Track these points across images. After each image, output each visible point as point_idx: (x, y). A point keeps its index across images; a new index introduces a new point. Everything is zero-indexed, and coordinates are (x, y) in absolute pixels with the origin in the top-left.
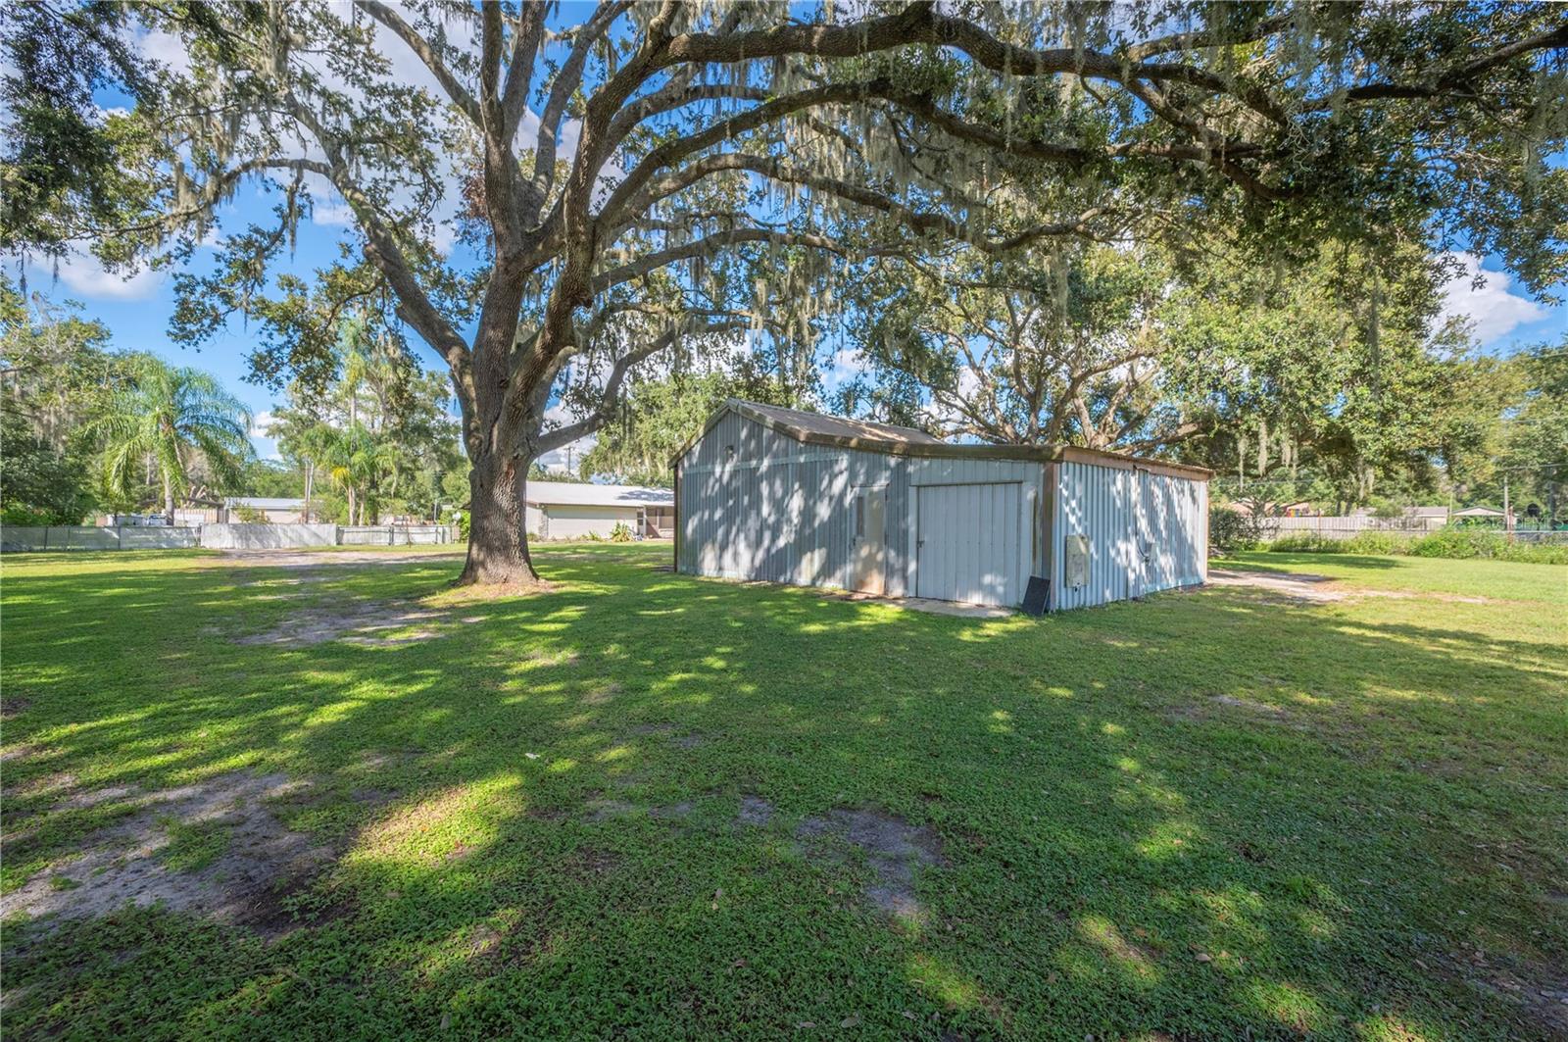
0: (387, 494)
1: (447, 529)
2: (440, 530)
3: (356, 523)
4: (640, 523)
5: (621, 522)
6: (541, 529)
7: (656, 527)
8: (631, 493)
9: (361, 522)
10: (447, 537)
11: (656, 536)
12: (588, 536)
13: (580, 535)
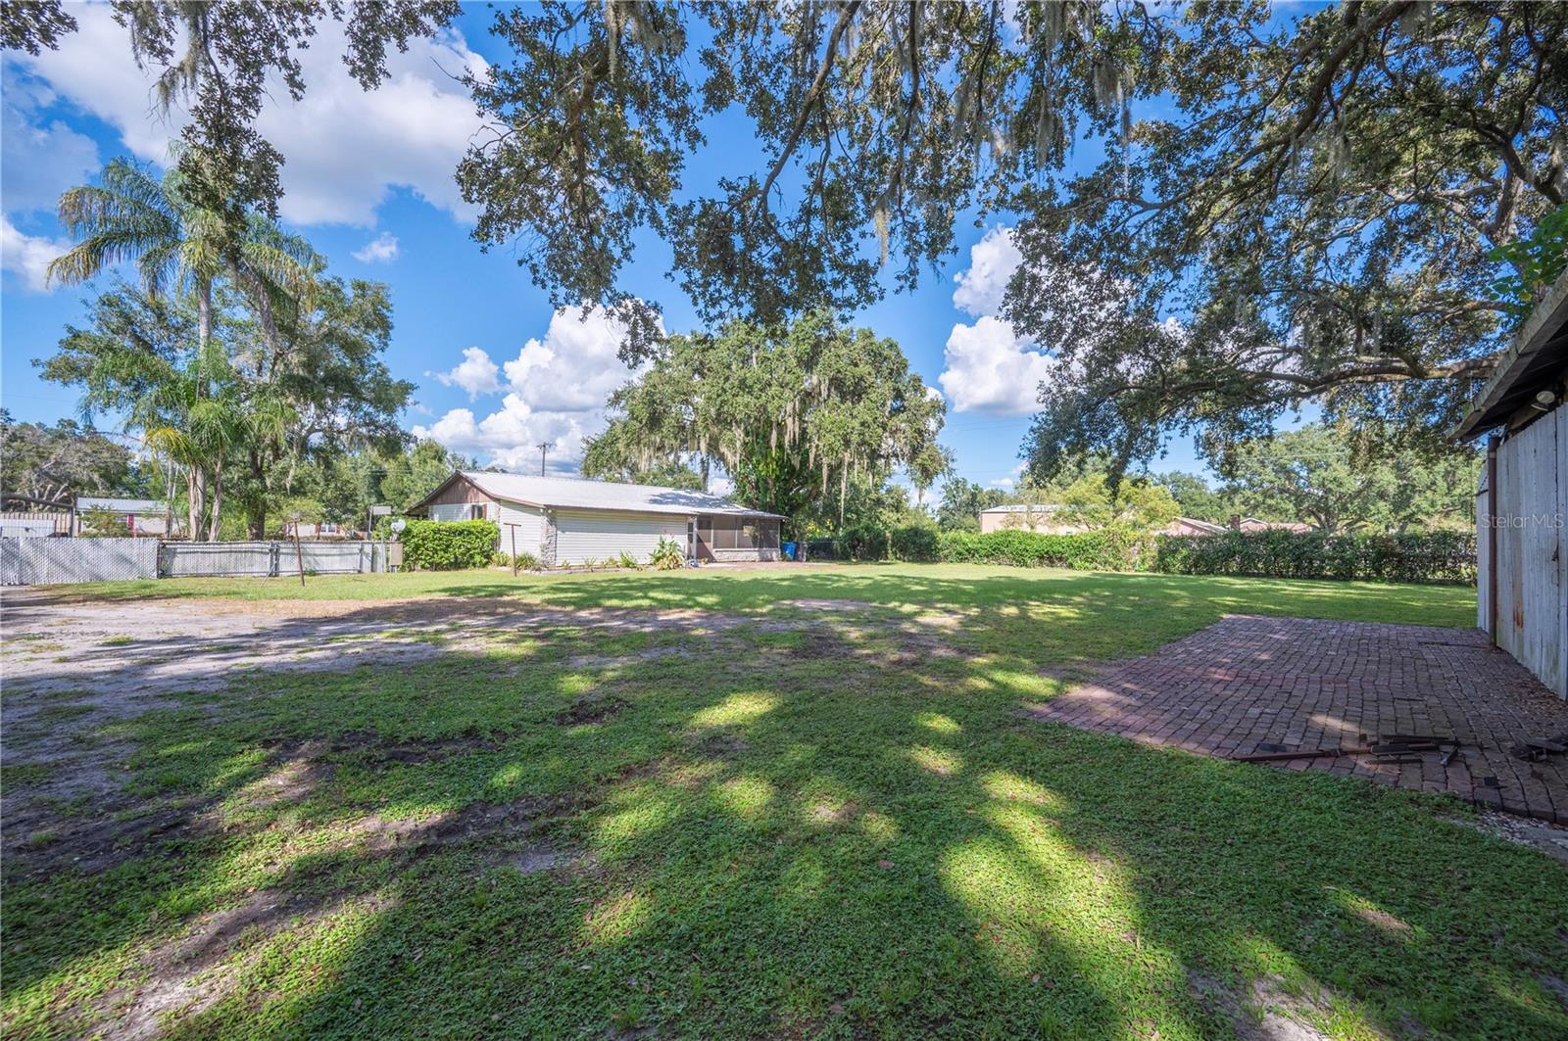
0: (279, 488)
1: (380, 548)
2: (368, 549)
3: (203, 537)
4: (691, 540)
5: (668, 538)
6: (544, 548)
7: (709, 545)
8: (661, 495)
9: (212, 535)
10: (381, 561)
11: (712, 560)
12: (618, 559)
13: (605, 558)
